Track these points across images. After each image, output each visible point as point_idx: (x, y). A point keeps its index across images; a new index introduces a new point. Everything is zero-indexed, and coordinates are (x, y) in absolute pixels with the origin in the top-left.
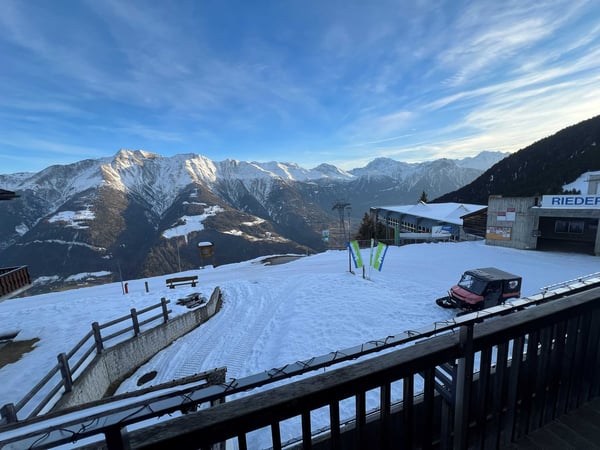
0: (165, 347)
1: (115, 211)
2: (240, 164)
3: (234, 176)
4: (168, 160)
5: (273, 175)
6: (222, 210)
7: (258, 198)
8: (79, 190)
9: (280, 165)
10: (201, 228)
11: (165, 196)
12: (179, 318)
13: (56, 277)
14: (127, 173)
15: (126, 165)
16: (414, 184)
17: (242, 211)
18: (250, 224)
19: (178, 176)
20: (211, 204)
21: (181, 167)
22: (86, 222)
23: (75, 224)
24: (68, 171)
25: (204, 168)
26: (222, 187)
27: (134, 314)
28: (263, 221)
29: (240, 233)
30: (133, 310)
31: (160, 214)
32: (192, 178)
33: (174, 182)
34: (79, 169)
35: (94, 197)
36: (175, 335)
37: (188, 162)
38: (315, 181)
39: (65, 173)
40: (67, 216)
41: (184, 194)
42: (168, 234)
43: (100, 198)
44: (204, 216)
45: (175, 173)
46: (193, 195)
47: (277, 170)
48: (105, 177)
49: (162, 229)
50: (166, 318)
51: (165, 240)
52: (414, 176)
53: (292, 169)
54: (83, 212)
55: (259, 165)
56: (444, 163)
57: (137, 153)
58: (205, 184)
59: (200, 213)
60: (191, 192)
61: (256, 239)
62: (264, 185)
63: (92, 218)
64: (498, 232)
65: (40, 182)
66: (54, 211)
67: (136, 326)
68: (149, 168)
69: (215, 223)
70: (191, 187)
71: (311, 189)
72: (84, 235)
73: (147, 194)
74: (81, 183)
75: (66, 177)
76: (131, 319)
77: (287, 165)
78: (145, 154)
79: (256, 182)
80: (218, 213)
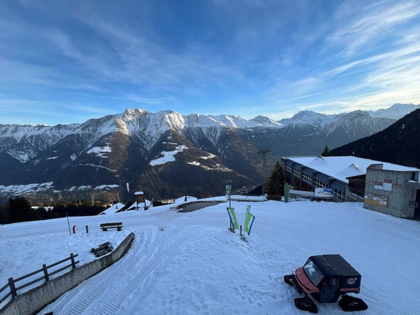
0: (71, 289)
1: (123, 147)
2: (200, 117)
3: (196, 125)
4: (154, 114)
5: (222, 124)
6: (187, 148)
7: (211, 140)
8: (104, 134)
9: (227, 117)
10: (173, 159)
11: (152, 138)
12: (86, 266)
13: (89, 187)
14: (131, 124)
15: (130, 118)
16: (331, 131)
17: (200, 149)
18: (205, 158)
19: (161, 125)
20: (180, 144)
21: (162, 119)
22: (107, 154)
23: (100, 155)
24: (98, 123)
25: (177, 120)
26: (188, 132)
27: (45, 268)
28: (214, 156)
29: (198, 164)
30: (44, 266)
31: (149, 149)
32: (169, 126)
33: (158, 129)
34: (104, 121)
35: (111, 138)
36: (81, 279)
37: (167, 116)
38: (252, 128)
39: (97, 124)
40: (96, 150)
41: (164, 137)
42: (153, 163)
43: (115, 139)
44: (176, 152)
45: (159, 123)
46: (169, 138)
47: (225, 120)
48: (118, 126)
49: (150, 160)
50: (74, 267)
51: (151, 167)
52: (332, 125)
53: (236, 119)
54: (105, 147)
55: (213, 117)
56: (359, 114)
57: (137, 111)
58: (177, 130)
59: (173, 149)
60: (168, 136)
61: (209, 169)
62: (216, 131)
63: (110, 151)
64: (375, 199)
65: (84, 129)
66: (90, 146)
67: (46, 276)
68: (143, 119)
69: (182, 157)
70: (168, 132)
71: (249, 134)
72: (105, 162)
73: (142, 136)
74: (105, 130)
75: (97, 126)
76: (43, 272)
77: (233, 117)
78: (141, 111)
79: (210, 129)
80: (184, 150)
